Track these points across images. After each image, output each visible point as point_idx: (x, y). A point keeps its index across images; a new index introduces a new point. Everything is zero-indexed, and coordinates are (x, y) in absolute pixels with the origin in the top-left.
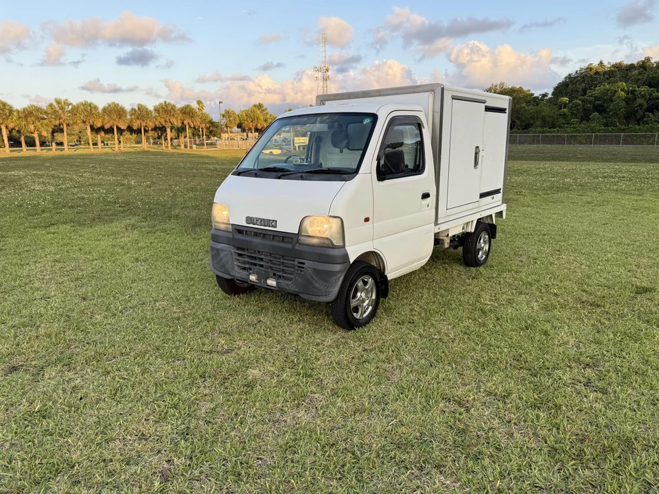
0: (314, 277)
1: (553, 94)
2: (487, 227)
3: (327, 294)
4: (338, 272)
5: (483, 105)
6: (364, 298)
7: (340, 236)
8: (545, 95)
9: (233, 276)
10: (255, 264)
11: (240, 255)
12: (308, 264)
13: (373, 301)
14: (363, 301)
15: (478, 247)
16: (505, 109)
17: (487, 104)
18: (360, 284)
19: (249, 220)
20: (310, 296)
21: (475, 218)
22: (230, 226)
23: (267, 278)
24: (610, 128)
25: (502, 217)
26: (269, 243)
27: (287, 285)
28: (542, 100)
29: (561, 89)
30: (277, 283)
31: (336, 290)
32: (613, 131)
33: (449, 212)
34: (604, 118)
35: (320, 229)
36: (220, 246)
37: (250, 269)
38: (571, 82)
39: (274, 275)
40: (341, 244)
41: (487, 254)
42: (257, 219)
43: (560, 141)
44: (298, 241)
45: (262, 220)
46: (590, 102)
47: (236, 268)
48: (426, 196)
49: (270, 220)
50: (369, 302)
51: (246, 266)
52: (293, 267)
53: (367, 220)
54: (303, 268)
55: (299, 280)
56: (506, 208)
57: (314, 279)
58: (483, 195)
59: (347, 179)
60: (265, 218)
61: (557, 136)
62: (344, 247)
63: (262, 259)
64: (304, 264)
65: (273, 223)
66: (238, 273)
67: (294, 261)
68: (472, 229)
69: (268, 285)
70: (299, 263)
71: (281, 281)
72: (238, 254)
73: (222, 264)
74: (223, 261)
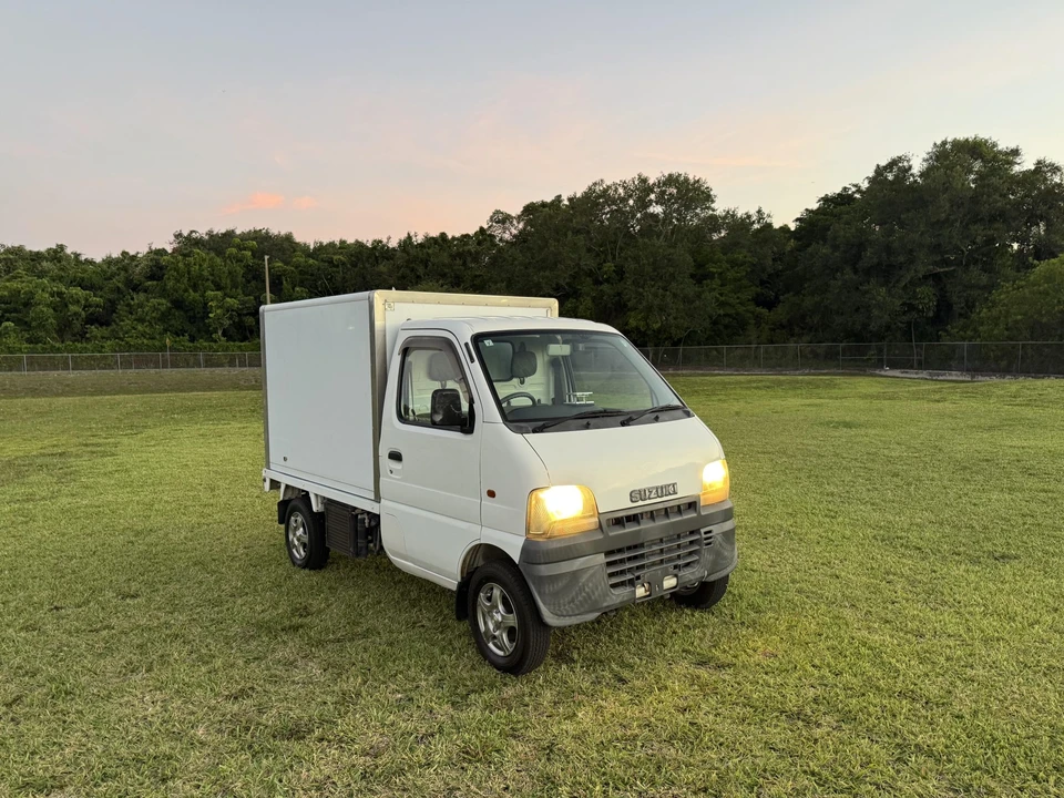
9: (607, 607)
19: (635, 495)
23: (663, 580)
24: (38, 347)
27: (691, 574)
30: (677, 580)
34: (24, 330)
36: (578, 563)
37: (638, 578)
39: (676, 567)
51: (629, 576)
54: (711, 538)
57: (723, 548)
65: (671, 488)
66: (617, 598)
69: (664, 591)
71: (682, 574)
72: (609, 564)
73: (584, 598)
74: (587, 589)
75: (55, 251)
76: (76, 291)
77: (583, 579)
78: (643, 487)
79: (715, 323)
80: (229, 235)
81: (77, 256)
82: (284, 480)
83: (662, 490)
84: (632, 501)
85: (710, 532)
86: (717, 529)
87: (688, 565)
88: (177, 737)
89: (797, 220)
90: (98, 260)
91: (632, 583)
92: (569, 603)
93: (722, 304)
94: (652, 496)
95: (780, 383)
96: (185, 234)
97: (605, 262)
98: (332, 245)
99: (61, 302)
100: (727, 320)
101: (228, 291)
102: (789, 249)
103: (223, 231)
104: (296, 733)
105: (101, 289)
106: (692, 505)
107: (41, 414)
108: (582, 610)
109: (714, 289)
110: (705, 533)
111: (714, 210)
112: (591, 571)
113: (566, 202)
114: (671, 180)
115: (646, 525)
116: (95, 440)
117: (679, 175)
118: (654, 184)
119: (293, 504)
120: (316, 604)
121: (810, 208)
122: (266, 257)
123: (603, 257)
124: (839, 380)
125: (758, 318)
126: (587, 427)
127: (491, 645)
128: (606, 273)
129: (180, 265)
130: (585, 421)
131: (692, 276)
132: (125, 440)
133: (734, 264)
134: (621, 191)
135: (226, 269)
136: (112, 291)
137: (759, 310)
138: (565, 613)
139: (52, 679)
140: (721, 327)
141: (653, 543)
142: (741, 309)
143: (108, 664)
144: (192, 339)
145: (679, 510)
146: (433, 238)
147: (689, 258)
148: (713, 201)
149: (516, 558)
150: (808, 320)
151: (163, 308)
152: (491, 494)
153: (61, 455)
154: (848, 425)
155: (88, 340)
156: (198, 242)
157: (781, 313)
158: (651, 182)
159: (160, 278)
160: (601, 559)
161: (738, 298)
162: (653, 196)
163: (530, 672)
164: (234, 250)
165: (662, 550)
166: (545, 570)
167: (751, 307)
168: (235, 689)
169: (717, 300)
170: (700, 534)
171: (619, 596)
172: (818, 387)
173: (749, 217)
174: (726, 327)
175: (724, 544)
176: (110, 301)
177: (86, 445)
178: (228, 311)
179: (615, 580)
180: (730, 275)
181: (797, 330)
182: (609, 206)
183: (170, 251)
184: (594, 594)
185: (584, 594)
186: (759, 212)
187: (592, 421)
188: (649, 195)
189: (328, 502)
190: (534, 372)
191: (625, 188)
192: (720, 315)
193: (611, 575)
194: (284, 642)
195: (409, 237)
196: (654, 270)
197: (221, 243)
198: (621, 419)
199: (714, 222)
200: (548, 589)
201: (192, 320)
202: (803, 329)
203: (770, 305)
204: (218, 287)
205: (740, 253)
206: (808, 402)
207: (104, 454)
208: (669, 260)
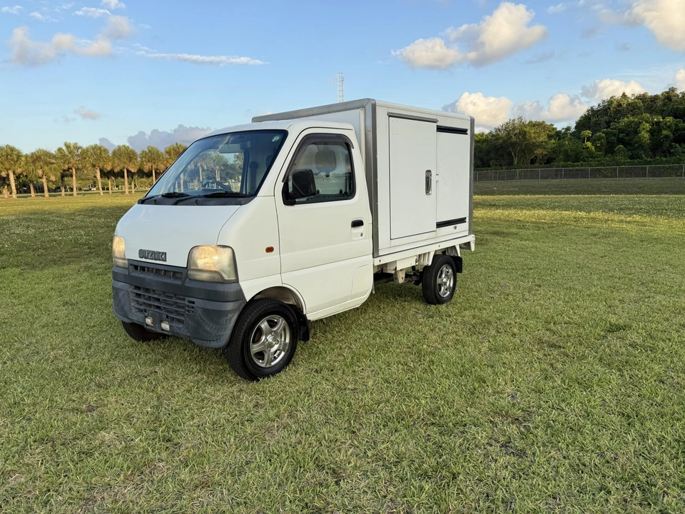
0: (204, 318)
1: (576, 127)
2: (450, 260)
3: (218, 338)
4: (229, 312)
5: (434, 126)
6: (273, 341)
7: (231, 269)
8: (568, 129)
9: (131, 319)
10: (150, 305)
11: (138, 295)
12: (199, 303)
13: (285, 344)
14: (271, 346)
15: (439, 281)
16: (466, 130)
17: (438, 124)
18: (264, 325)
19: (142, 253)
20: (202, 341)
21: (432, 250)
22: (126, 262)
23: (161, 321)
24: (636, 161)
25: (470, 249)
26: (160, 279)
27: (179, 328)
28: (565, 133)
29: (584, 123)
30: (170, 326)
31: (227, 333)
32: (640, 163)
33: (394, 243)
34: (629, 150)
35: (210, 261)
36: (120, 285)
37: (145, 311)
38: (593, 115)
39: (167, 317)
40: (233, 278)
41: (453, 290)
42: (149, 252)
43: (584, 175)
44: (187, 276)
45: (153, 253)
46: (614, 135)
47: (134, 310)
48: (357, 224)
49: (160, 253)
50: (279, 347)
51: (142, 308)
52: (183, 307)
53: (270, 250)
54: (193, 308)
55: (190, 322)
56: (474, 239)
57: (204, 321)
58: (440, 225)
59: (243, 202)
60: (155, 250)
61: (581, 170)
62: (237, 281)
63: (158, 300)
64: (193, 303)
65: (162, 256)
66: (136, 317)
67: (184, 299)
68: (429, 261)
69: (162, 330)
70: (190, 302)
71: (173, 325)
72: (136, 294)
73: (121, 306)
76: (670, 120)
77: (120, 295)
86: (197, 303)
91: (143, 312)
112: (122, 293)
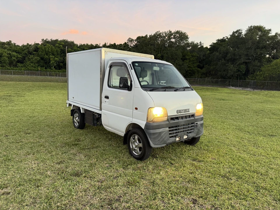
9: (168, 143)
19: (178, 111)
22: (167, 118)
23: (184, 136)
30: (188, 136)
37: (177, 135)
39: (187, 133)
44: (195, 115)
52: (194, 127)
65: (188, 110)
69: (184, 139)
72: (170, 131)
73: (162, 140)
74: (163, 138)
75: (9, 42)
76: (14, 53)
77: (163, 134)
78: (180, 109)
79: (187, 72)
80: (57, 40)
81: (15, 44)
82: (73, 104)
83: (185, 111)
84: (177, 113)
85: (197, 123)
86: (199, 123)
87: (190, 132)
88: (42, 174)
89: (210, 45)
90: (20, 45)
91: (175, 136)
92: (158, 141)
93: (189, 67)
94: (183, 112)
95: (204, 89)
96: (45, 39)
97: (158, 54)
98: (84, 45)
99: (10, 57)
100: (190, 71)
101: (56, 56)
102: (207, 53)
103: (55, 39)
104: (77, 175)
105: (21, 53)
106: (193, 116)
107: (4, 85)
108: (162, 143)
109: (187, 63)
110: (196, 124)
111: (188, 41)
112: (165, 133)
113: (149, 37)
114: (178, 32)
115: (180, 120)
116: (19, 93)
117: (180, 31)
118: (173, 33)
119: (75, 110)
120: (82, 138)
121: (214, 42)
122: (67, 47)
123: (158, 52)
124: (219, 88)
125: (198, 71)
126: (165, 91)
127: (134, 152)
128: (158, 57)
129: (43, 48)
130: (164, 89)
131: (182, 59)
132: (27, 93)
133: (193, 56)
134: (164, 34)
135: (55, 50)
136: (24, 54)
137: (199, 69)
138: (157, 144)
139: (5, 156)
140: (188, 73)
141: (182, 126)
142: (194, 69)
143: (22, 152)
144: (46, 69)
145: (189, 116)
146: (112, 44)
147: (181, 54)
148: (188, 39)
149: (143, 127)
150: (211, 72)
151: (38, 60)
152: (136, 109)
153: (9, 96)
154: (223, 100)
155: (17, 67)
156: (48, 42)
157: (204, 70)
158: (172, 32)
159: (37, 51)
160: (167, 129)
161: (193, 66)
162: (172, 36)
163: (145, 160)
164: (58, 45)
165: (184, 128)
166: (152, 131)
167: (197, 68)
168: (59, 161)
169: (188, 66)
170: (194, 124)
171: (172, 140)
172: (214, 90)
173: (198, 44)
174: (190, 73)
175: (200, 127)
176: (24, 57)
177: (16, 94)
178: (56, 61)
179: (171, 135)
180: (191, 59)
181: (208, 75)
182: (160, 38)
183: (40, 44)
184: (165, 139)
185: (162, 139)
186: (200, 42)
187: (166, 89)
188: (171, 36)
189: (86, 110)
190: (146, 76)
191: (165, 34)
192: (188, 70)
193: (170, 134)
194: (73, 148)
195: (105, 44)
196: (172, 57)
197: (54, 42)
198: (174, 89)
199: (188, 45)
200: (152, 137)
201: (46, 63)
202: (210, 75)
203: (201, 68)
204: (53, 55)
205: (195, 53)
206: (212, 93)
207: (21, 96)
208: (176, 54)
